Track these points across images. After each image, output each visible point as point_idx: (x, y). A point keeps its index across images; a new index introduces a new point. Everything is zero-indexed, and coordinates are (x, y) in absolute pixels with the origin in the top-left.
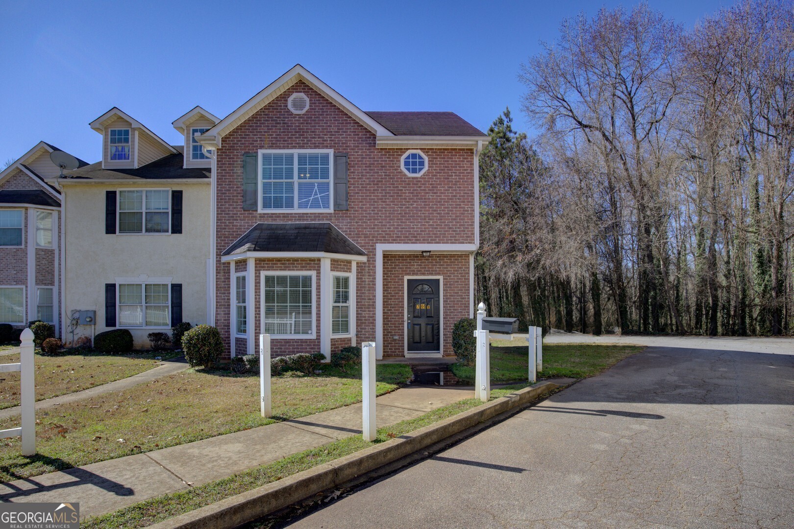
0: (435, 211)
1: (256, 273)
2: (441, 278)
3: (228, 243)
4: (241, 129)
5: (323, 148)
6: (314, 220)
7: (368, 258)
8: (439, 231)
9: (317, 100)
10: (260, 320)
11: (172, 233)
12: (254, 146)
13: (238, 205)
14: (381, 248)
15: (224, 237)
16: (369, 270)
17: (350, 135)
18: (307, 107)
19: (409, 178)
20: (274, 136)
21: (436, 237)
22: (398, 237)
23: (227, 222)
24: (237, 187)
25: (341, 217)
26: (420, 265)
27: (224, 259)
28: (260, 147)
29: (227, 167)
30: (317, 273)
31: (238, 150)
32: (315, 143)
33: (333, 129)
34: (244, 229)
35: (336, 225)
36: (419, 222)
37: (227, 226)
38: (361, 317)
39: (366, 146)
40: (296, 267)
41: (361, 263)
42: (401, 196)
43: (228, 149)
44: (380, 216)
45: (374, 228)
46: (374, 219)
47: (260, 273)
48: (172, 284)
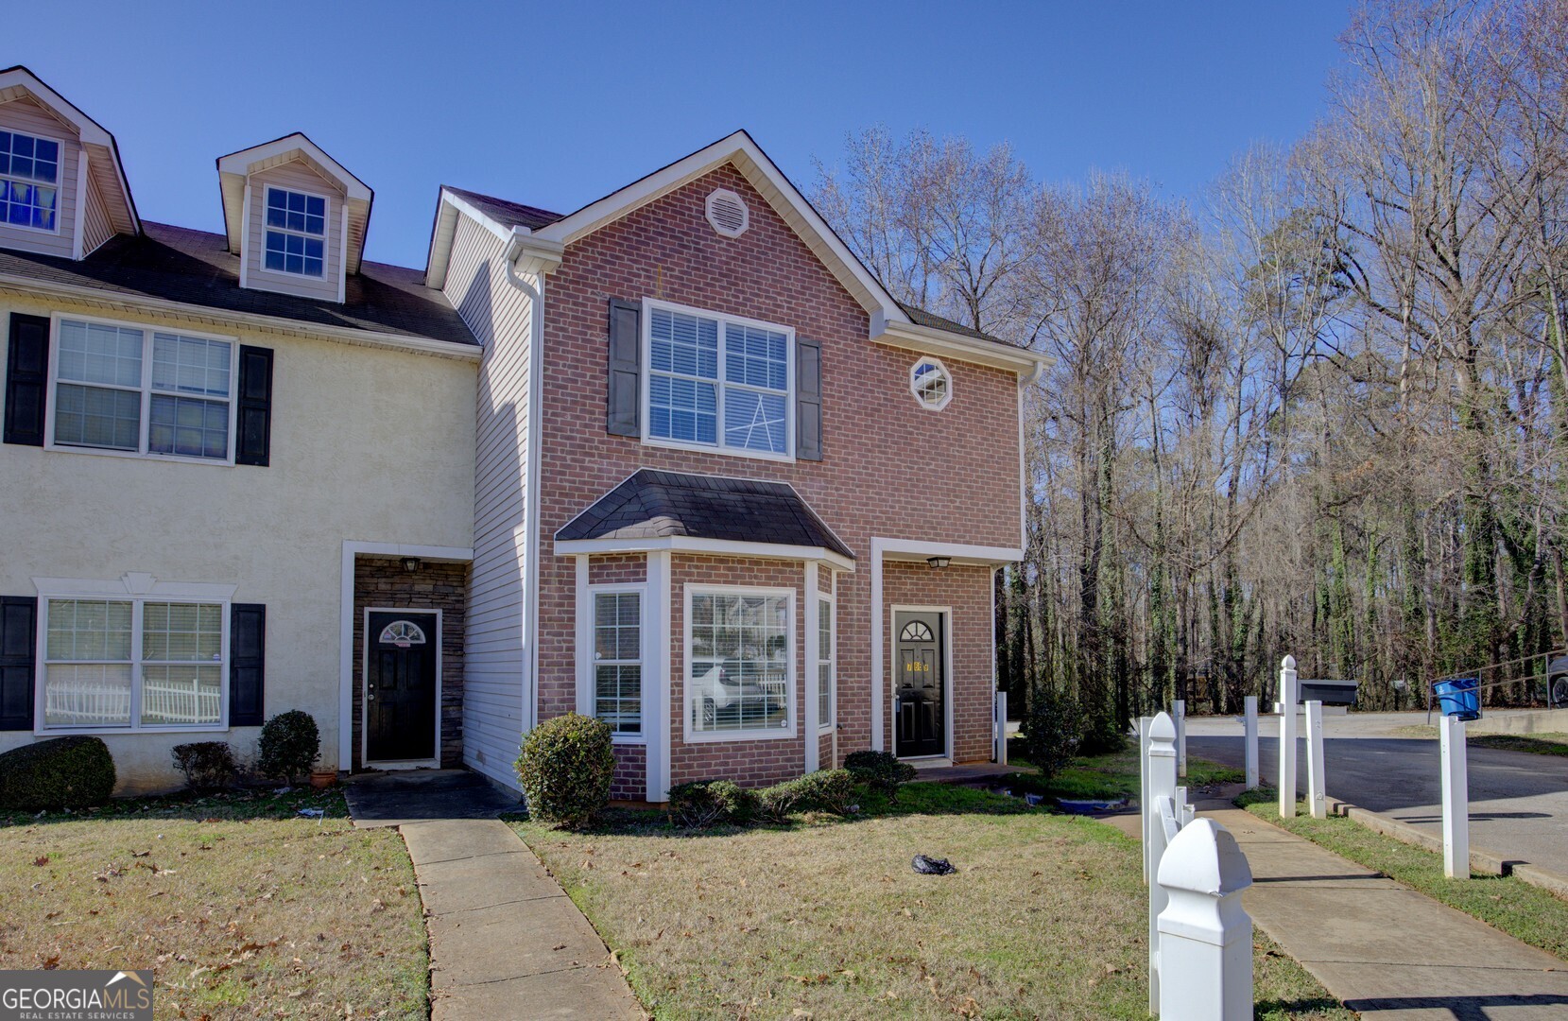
0: (963, 480)
1: (673, 588)
2: (947, 610)
3: (569, 510)
4: (603, 241)
5: (775, 320)
6: (758, 475)
7: (857, 565)
8: (970, 520)
9: (762, 216)
10: (682, 700)
11: (238, 462)
12: (633, 288)
13: (595, 420)
14: (881, 546)
15: (561, 494)
16: (858, 589)
17: (824, 305)
18: (745, 226)
19: (923, 411)
20: (676, 273)
21: (965, 531)
22: (907, 526)
23: (569, 457)
24: (592, 377)
25: (808, 474)
26: (917, 584)
27: (562, 548)
28: (646, 291)
29: (570, 324)
30: (798, 593)
31: (596, 287)
32: (760, 308)
33: (793, 285)
34: (609, 478)
35: (800, 491)
36: (939, 500)
37: (569, 467)
38: (844, 689)
39: (853, 335)
41: (844, 575)
42: (911, 444)
43: (572, 282)
44: (877, 481)
45: (866, 505)
46: (868, 486)
47: (682, 588)
48: (233, 605)
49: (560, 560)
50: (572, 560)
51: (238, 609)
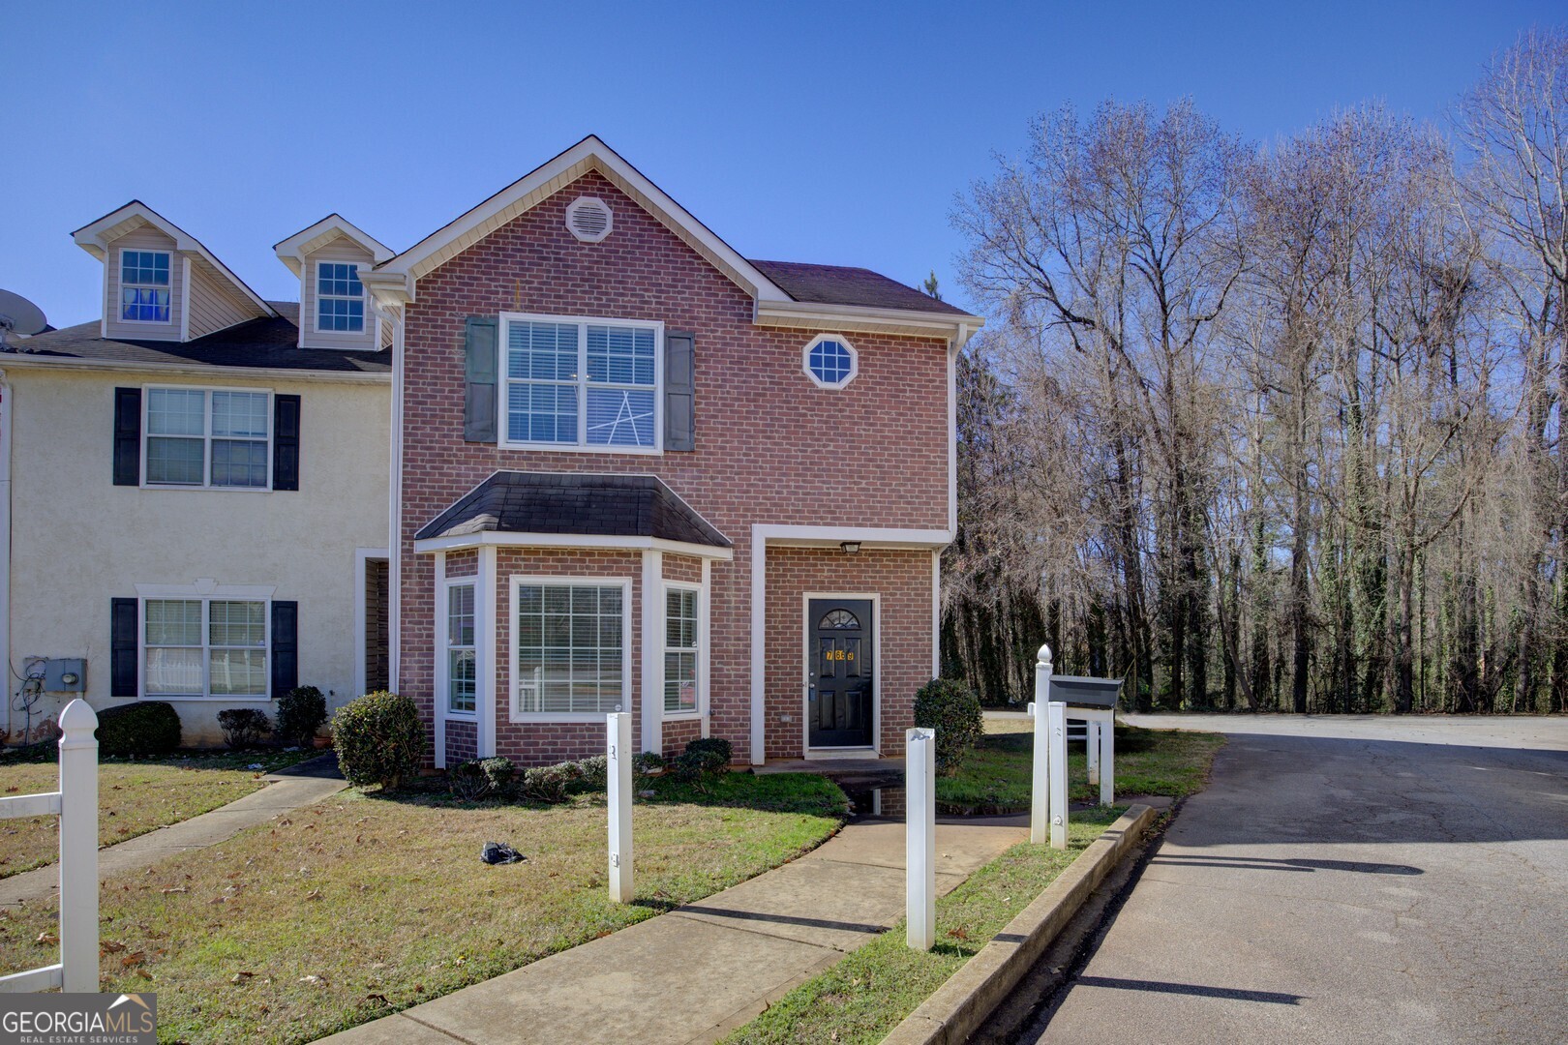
0: (871, 460)
1: (499, 580)
2: (876, 597)
3: (428, 513)
4: (461, 265)
5: (642, 317)
6: (622, 469)
7: (736, 553)
8: (879, 502)
9: (629, 216)
10: (507, 683)
11: (274, 489)
12: (491, 305)
13: (453, 430)
14: (762, 534)
15: (421, 499)
16: (736, 577)
17: (698, 294)
18: (608, 229)
19: (821, 391)
20: (535, 285)
21: (872, 514)
22: (798, 511)
23: (428, 465)
24: (451, 391)
25: (678, 465)
26: (836, 571)
27: (421, 547)
28: (504, 306)
29: (430, 346)
30: (635, 582)
31: (454, 309)
32: (625, 307)
33: (662, 279)
34: (467, 482)
35: (668, 483)
36: (839, 483)
37: (428, 474)
38: (719, 676)
39: (733, 321)
40: (588, 567)
41: (720, 564)
42: (803, 427)
43: (430, 307)
44: (761, 467)
45: (748, 492)
46: (749, 473)
47: (508, 580)
48: (273, 602)
49: (420, 557)
50: (432, 557)
51: (276, 605)
